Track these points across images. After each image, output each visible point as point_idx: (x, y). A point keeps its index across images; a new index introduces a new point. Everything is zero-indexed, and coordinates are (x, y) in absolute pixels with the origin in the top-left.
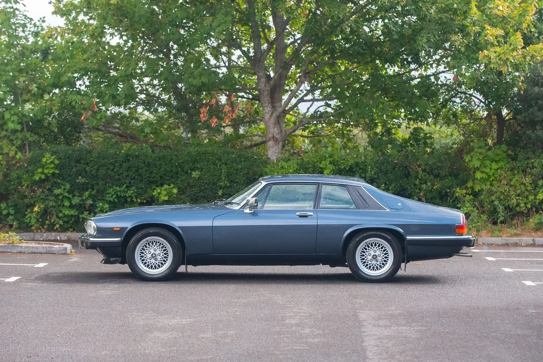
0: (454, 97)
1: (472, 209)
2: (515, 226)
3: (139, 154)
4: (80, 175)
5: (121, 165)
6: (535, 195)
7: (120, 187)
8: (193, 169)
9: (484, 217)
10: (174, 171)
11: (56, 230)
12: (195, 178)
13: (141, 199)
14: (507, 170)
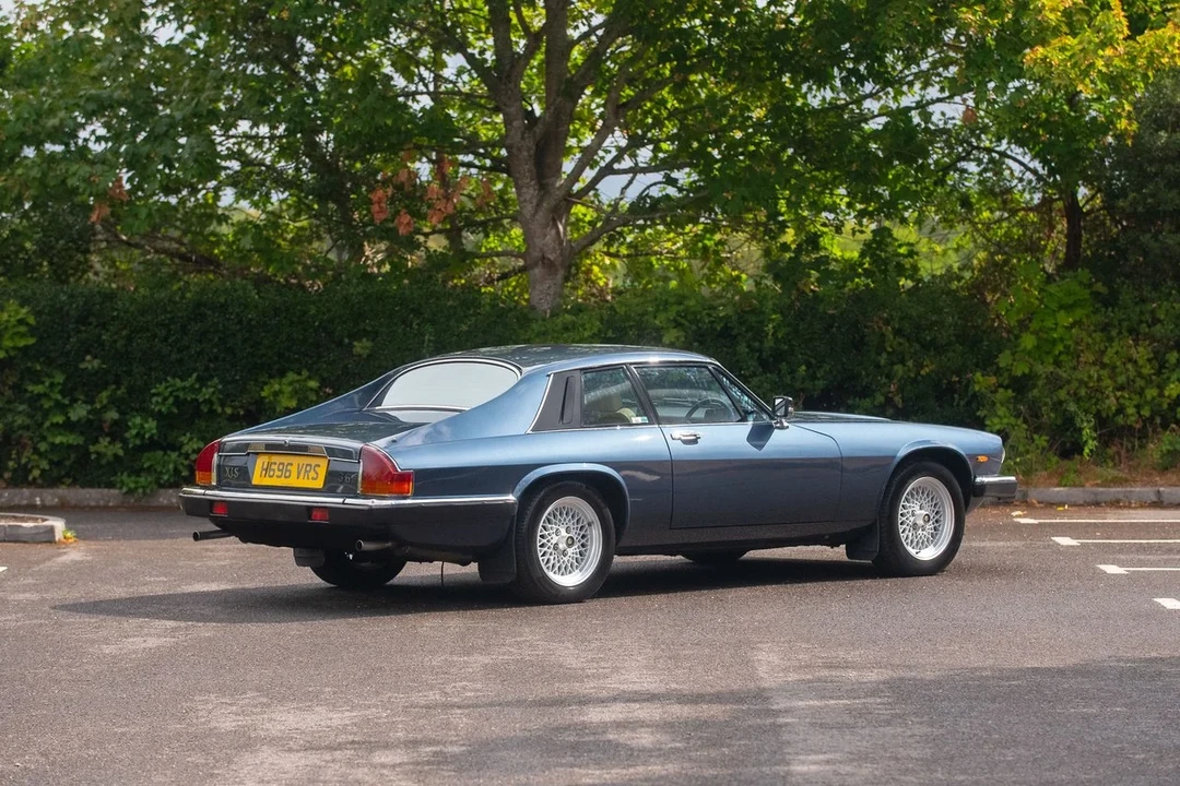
0: (964, 159)
1: (1013, 420)
2: (1113, 459)
3: (226, 300)
4: (88, 352)
5: (184, 330)
6: (1161, 388)
7: (182, 380)
8: (355, 336)
9: (1042, 440)
10: (311, 340)
11: (33, 484)
12: (360, 356)
13: (234, 408)
14: (1092, 328)
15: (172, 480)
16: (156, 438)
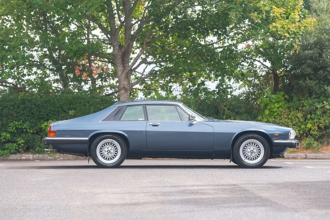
0: (243, 62)
3: (31, 98)
5: (18, 106)
6: (306, 125)
7: (18, 122)
8: (70, 109)
10: (56, 111)
12: (71, 115)
13: (33, 130)
14: (285, 108)
15: (14, 152)
16: (10, 139)
